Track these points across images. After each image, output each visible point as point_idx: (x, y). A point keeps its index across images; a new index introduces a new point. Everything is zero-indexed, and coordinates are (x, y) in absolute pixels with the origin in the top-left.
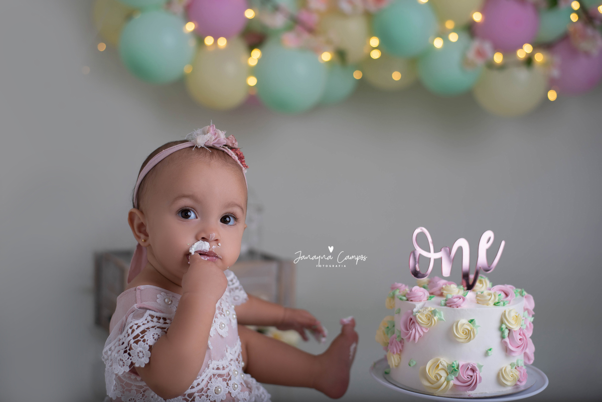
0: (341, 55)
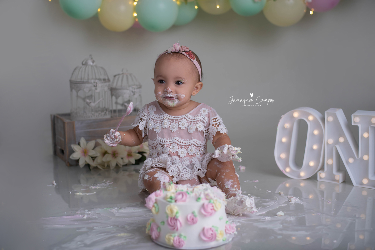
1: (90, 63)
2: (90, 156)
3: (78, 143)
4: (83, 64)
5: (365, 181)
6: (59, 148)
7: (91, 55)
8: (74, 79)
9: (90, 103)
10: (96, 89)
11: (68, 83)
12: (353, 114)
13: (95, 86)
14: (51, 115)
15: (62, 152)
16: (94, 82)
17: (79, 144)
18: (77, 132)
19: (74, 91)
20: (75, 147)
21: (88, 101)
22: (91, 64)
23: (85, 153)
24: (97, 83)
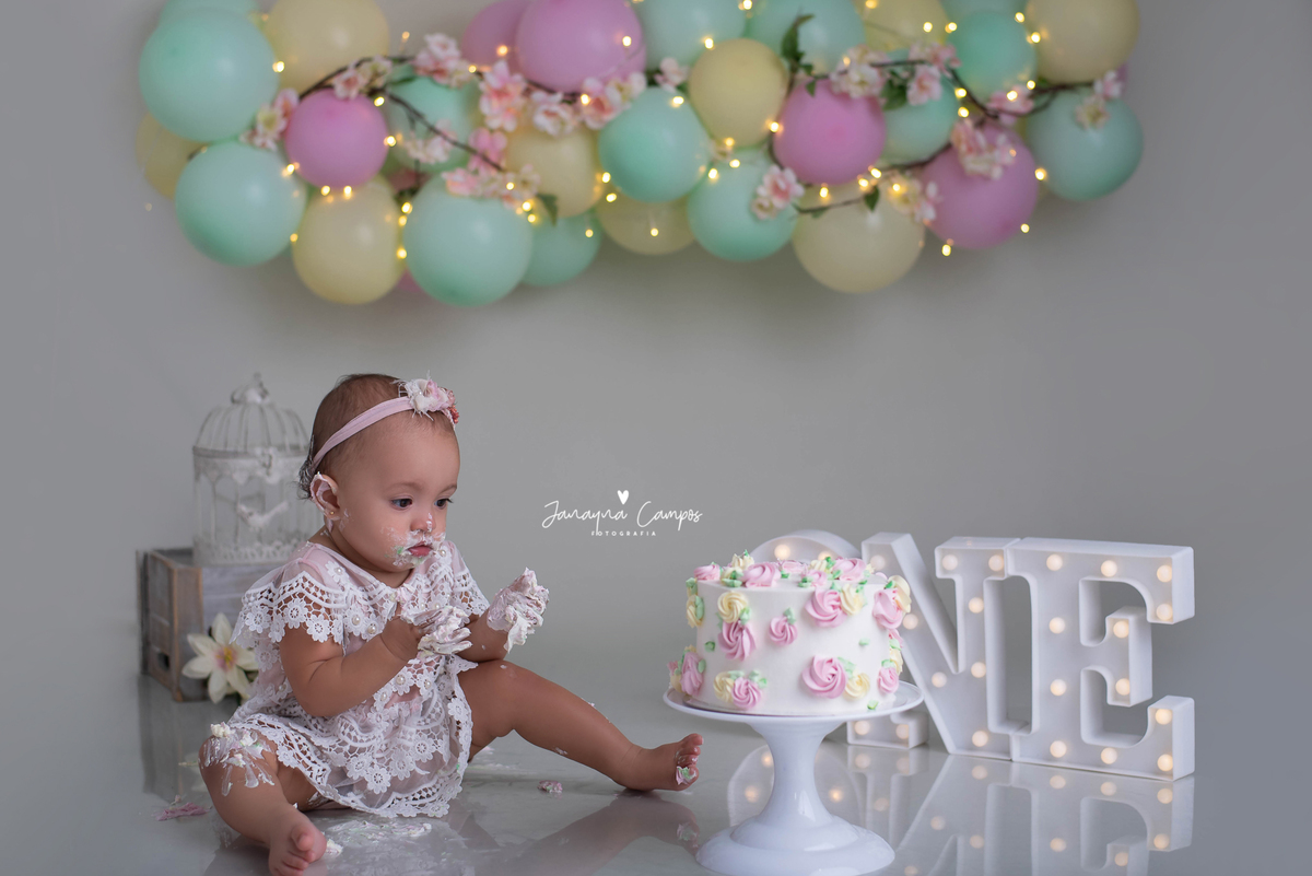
0: (548, 202)
1: (254, 396)
2: (239, 668)
3: (206, 628)
4: (233, 401)
5: (980, 739)
6: (157, 649)
7: (257, 376)
8: (204, 443)
9: (251, 514)
10: (268, 474)
11: (190, 456)
12: (941, 547)
13: (264, 465)
14: (137, 553)
15: (166, 660)
16: (263, 454)
17: (210, 633)
18: (208, 598)
19: (203, 478)
20: (198, 642)
21: (243, 508)
22: (258, 399)
23: (226, 659)
24: (271, 457)
